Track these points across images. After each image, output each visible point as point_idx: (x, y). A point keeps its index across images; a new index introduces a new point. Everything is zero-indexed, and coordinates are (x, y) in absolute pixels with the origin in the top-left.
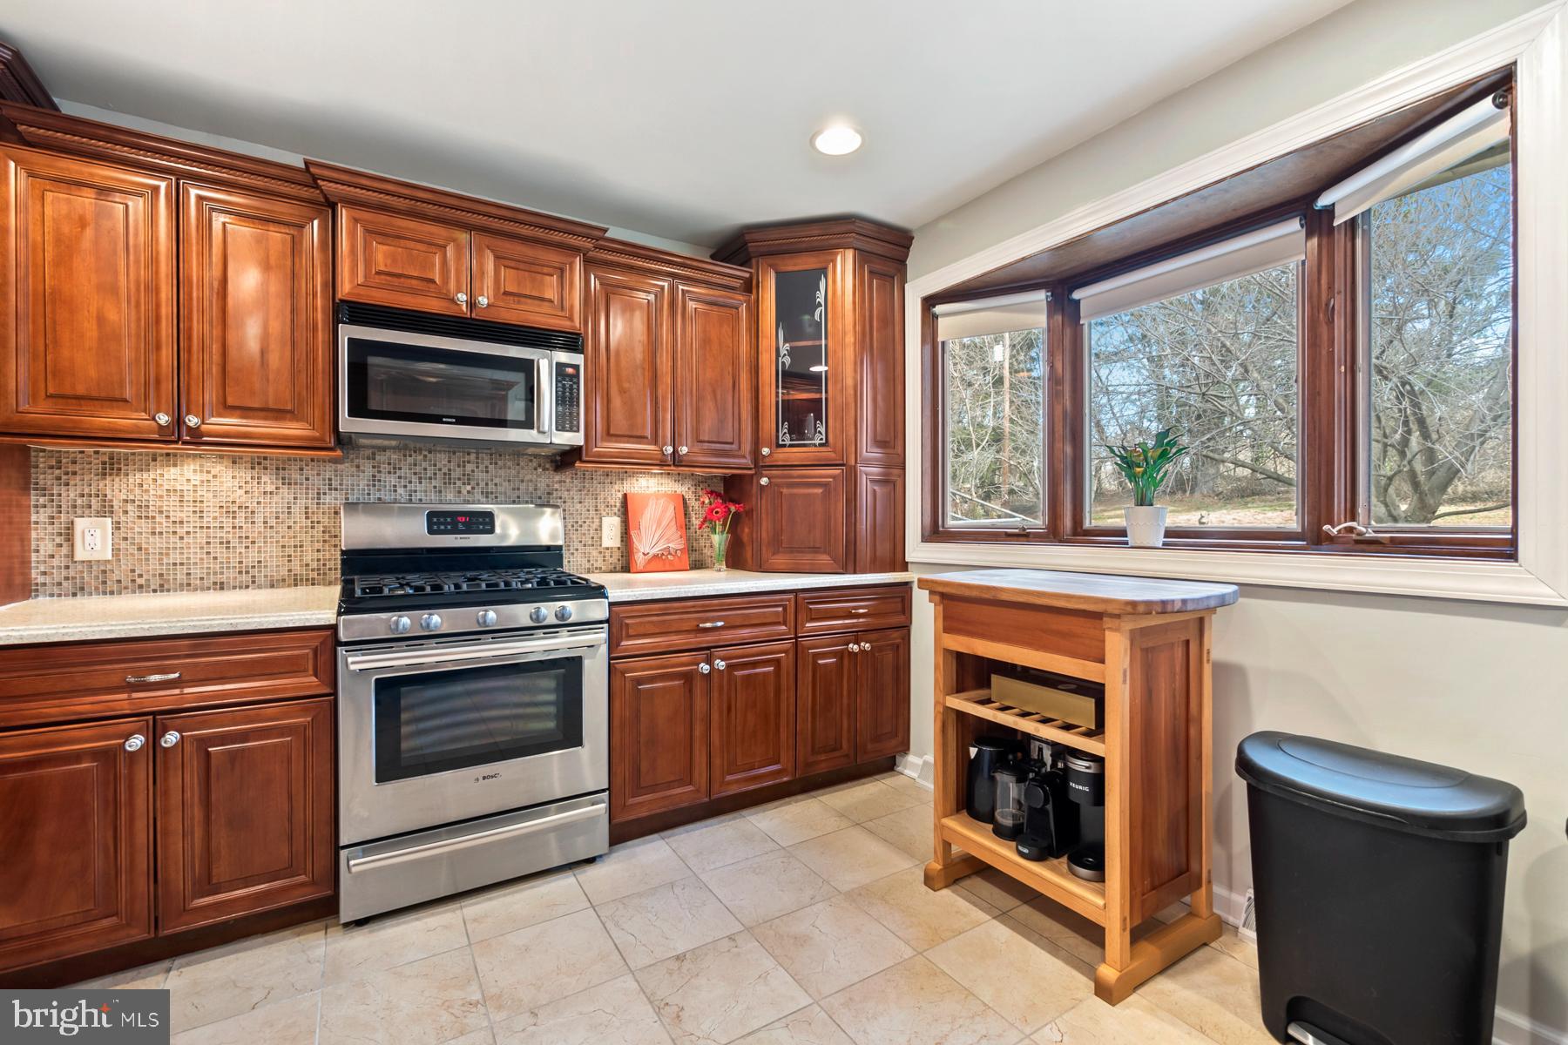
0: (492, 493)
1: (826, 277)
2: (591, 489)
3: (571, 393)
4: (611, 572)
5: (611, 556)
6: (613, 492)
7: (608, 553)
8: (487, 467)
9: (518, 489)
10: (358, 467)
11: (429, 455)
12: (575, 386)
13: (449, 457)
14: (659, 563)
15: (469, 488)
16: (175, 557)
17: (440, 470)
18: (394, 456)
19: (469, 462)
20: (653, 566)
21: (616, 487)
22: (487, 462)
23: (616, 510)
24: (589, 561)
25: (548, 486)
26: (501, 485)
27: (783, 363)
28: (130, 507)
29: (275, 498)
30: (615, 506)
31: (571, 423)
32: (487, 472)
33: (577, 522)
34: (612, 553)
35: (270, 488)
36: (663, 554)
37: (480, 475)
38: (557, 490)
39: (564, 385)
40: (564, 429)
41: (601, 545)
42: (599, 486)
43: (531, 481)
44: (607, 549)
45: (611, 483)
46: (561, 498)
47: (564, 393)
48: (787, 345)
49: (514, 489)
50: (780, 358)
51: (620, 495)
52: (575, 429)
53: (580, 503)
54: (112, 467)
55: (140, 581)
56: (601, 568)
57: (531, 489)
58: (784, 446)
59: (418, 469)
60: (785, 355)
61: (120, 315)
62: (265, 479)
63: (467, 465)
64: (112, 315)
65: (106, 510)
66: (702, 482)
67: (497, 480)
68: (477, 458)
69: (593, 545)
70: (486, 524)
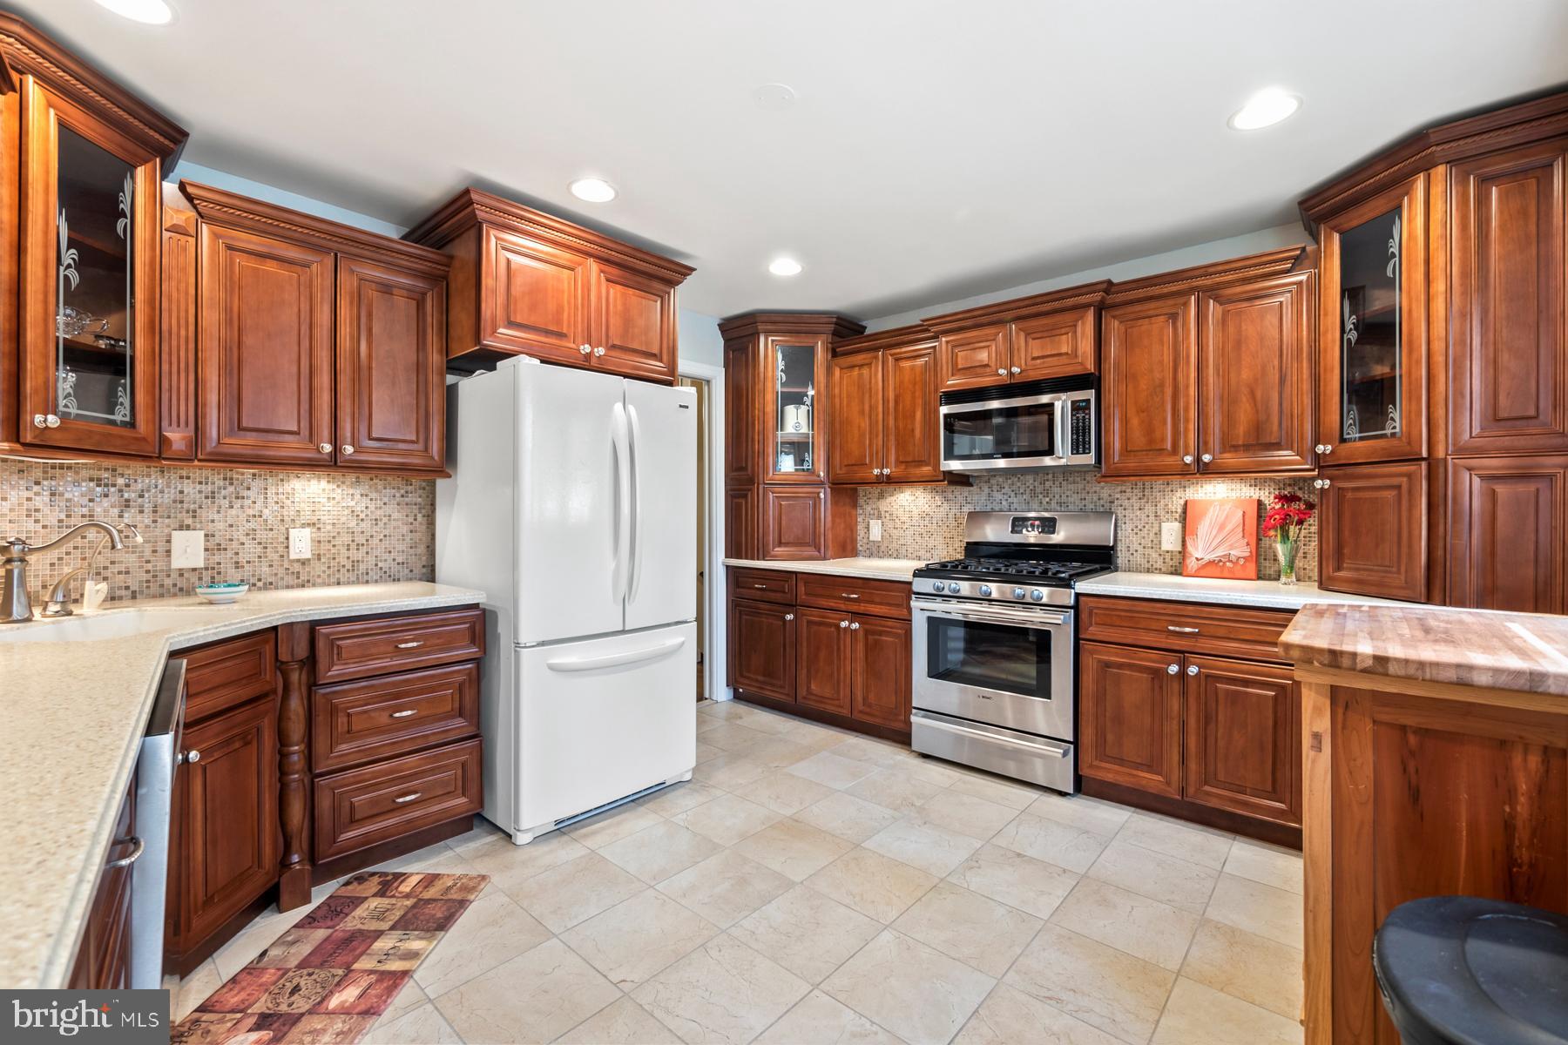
0: (1064, 503)
1: (1400, 218)
2: (1150, 497)
3: (1084, 423)
4: (1172, 573)
5: (1172, 559)
6: (1174, 498)
7: (1168, 556)
8: (1061, 483)
9: (1085, 499)
10: (980, 488)
11: (1022, 478)
12: (1087, 417)
13: (1034, 478)
14: (1214, 569)
15: (1047, 499)
16: (902, 541)
17: (1028, 487)
18: (1001, 480)
19: (1048, 480)
20: (1210, 570)
21: (1178, 494)
22: (1061, 479)
23: (1177, 516)
24: (1148, 562)
25: (1110, 496)
26: (1071, 496)
27: (1349, 340)
28: (887, 515)
29: (942, 509)
30: (1176, 512)
31: (1084, 447)
32: (1061, 487)
33: (1137, 527)
34: (1172, 556)
35: (939, 503)
36: (1220, 561)
37: (1056, 490)
38: (1118, 499)
39: (1078, 417)
40: (1078, 453)
41: (1160, 548)
42: (1159, 494)
43: (1095, 492)
44: (1168, 552)
45: (1172, 491)
46: (1121, 506)
47: (1078, 423)
48: (1354, 317)
49: (1081, 499)
50: (1345, 335)
51: (1182, 502)
52: (1087, 451)
53: (1140, 509)
54: (881, 496)
55: (890, 553)
56: (1160, 569)
57: (1095, 498)
58: (1350, 440)
59: (1014, 488)
60: (1351, 330)
61: (865, 424)
62: (937, 498)
63: (1047, 483)
64: (863, 425)
65: (879, 517)
67: (1069, 493)
68: (1053, 477)
69: (1152, 548)
70: (1050, 527)
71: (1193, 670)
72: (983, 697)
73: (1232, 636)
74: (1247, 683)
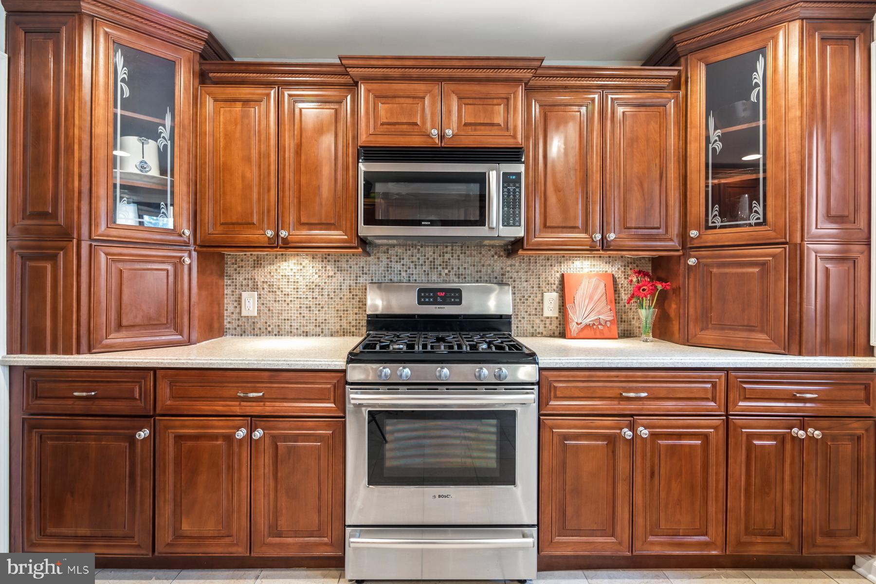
0: (462, 275)
1: (765, 57)
2: (535, 271)
3: (514, 196)
4: (550, 336)
5: (551, 324)
6: (553, 272)
7: (548, 322)
8: (459, 256)
9: (480, 271)
10: (378, 258)
11: (421, 249)
12: (517, 190)
13: (434, 250)
14: (591, 331)
15: (446, 271)
16: (285, 315)
17: (428, 259)
18: (400, 251)
19: (447, 253)
20: (587, 332)
21: (555, 269)
22: (459, 252)
23: (555, 287)
24: (533, 327)
25: (502, 269)
26: (468, 269)
27: (714, 149)
28: (265, 286)
29: (334, 280)
30: (555, 284)
31: (514, 219)
32: (459, 259)
33: (524, 297)
34: (551, 321)
35: (331, 274)
36: (594, 324)
37: (454, 262)
38: (508, 272)
39: (509, 190)
40: (508, 225)
41: (542, 315)
42: (541, 268)
43: (490, 265)
44: (548, 318)
45: (551, 266)
46: (511, 278)
47: (509, 196)
48: (719, 131)
49: (477, 272)
50: (710, 145)
51: (558, 275)
52: (517, 224)
53: (526, 281)
54: (258, 263)
55: (269, 329)
56: (542, 333)
57: (489, 272)
58: (715, 227)
59: (415, 259)
60: (716, 141)
61: (253, 174)
62: (328, 268)
63: (445, 255)
64: (248, 175)
65: (255, 288)
66: (631, 263)
67: (466, 265)
68: (452, 250)
69: (536, 315)
70: (455, 297)
71: (644, 432)
72: (439, 496)
73: (671, 396)
74: (680, 436)
